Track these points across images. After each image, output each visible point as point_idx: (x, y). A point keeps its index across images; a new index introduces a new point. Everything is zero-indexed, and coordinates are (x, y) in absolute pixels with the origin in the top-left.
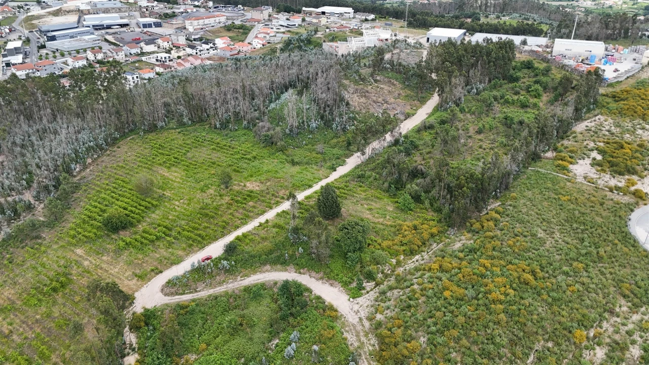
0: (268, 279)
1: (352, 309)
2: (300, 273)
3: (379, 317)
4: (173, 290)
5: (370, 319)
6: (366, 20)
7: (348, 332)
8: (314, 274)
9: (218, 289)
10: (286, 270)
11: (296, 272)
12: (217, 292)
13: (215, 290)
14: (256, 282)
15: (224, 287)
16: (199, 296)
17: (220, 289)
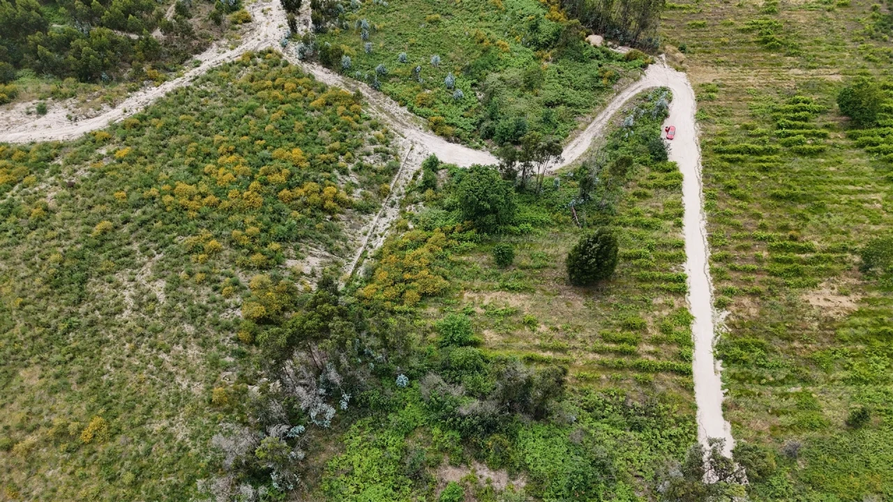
7: (405, 114)
12: (604, 113)
13: (610, 115)
14: (575, 142)
15: (604, 122)
16: (616, 101)
17: (605, 118)
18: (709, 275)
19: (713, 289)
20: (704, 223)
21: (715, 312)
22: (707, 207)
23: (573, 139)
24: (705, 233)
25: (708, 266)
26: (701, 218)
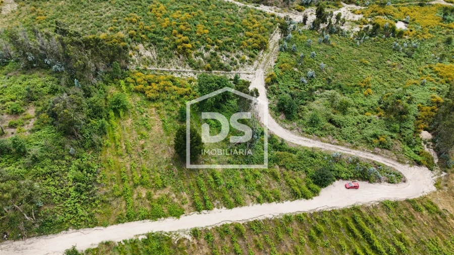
7: (271, 65)
13: (349, 153)
14: (309, 140)
15: (339, 151)
16: (366, 154)
17: (344, 151)
18: (221, 224)
19: (209, 228)
20: (270, 217)
21: (189, 231)
22: (286, 217)
24: (261, 218)
25: (230, 223)
26: (276, 215)
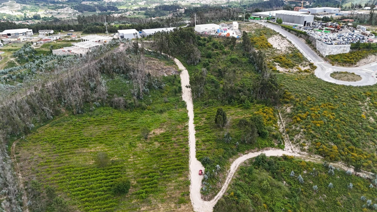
0: (238, 164)
1: (290, 152)
2: (246, 154)
3: (306, 148)
4: (211, 195)
5: (304, 150)
6: (50, 34)
7: (305, 160)
8: (253, 150)
9: (226, 181)
10: (240, 156)
11: (244, 155)
12: (229, 183)
13: (226, 182)
14: (236, 168)
15: (228, 179)
16: (225, 190)
17: (228, 181)
20: (189, 144)
23: (238, 168)
24: (189, 142)
